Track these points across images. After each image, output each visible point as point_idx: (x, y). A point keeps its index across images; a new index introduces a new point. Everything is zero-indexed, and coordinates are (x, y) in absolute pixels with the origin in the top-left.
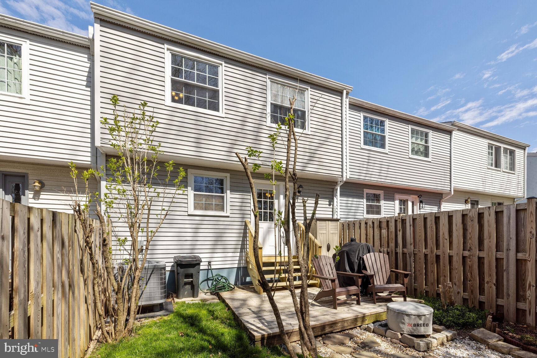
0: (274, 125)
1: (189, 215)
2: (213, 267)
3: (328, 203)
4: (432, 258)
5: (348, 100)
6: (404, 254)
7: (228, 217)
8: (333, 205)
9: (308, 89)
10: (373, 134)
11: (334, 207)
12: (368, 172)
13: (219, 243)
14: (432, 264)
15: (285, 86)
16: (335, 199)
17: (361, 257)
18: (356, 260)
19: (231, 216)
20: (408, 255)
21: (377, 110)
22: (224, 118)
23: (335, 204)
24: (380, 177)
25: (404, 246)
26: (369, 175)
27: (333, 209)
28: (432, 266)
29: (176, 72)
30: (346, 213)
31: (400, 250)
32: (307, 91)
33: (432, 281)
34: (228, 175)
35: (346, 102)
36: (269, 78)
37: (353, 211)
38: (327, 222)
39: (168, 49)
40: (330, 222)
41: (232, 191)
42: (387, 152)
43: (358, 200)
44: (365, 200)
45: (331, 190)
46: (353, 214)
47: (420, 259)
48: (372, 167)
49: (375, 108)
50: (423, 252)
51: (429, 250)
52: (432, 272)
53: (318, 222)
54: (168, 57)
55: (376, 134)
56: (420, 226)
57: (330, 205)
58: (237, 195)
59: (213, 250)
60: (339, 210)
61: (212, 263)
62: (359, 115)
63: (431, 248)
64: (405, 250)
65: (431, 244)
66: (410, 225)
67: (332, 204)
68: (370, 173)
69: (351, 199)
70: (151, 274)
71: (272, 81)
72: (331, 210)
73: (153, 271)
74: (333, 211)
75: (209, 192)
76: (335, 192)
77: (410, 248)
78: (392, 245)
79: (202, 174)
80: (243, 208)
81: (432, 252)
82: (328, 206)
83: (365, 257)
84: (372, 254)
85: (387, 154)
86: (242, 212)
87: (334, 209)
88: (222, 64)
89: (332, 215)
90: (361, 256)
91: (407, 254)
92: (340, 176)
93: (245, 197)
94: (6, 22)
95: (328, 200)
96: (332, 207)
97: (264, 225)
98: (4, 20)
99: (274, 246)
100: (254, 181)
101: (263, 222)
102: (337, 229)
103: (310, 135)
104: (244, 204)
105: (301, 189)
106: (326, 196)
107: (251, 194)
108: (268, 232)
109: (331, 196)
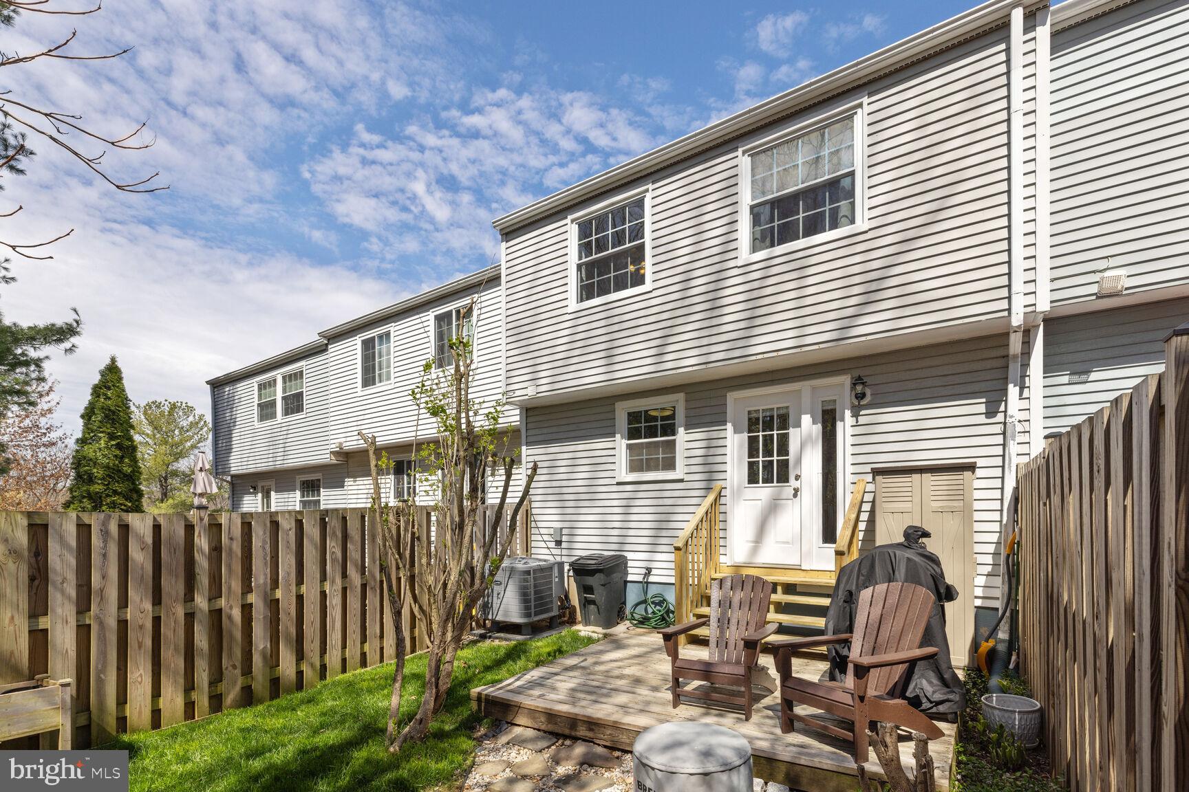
0: (762, 254)
1: (618, 484)
2: (652, 579)
3: (982, 408)
5: (1043, 31)
7: (681, 481)
8: (1005, 412)
9: (860, 106)
11: (1010, 420)
13: (664, 533)
15: (791, 140)
16: (1013, 391)
19: (687, 478)
22: (652, 291)
23: (1013, 405)
27: (1005, 424)
29: (585, 248)
32: (858, 111)
34: (681, 397)
35: (1032, 43)
36: (744, 152)
38: (916, 477)
39: (573, 221)
40: (927, 476)
41: (688, 426)
45: (997, 363)
53: (879, 478)
54: (573, 233)
57: (990, 414)
58: (698, 434)
59: (653, 547)
60: (1037, 424)
61: (654, 572)
67: (1002, 408)
71: (753, 154)
72: (998, 429)
74: (1004, 434)
75: (650, 437)
76: (1012, 367)
79: (638, 406)
80: (711, 460)
82: (982, 419)
83: (865, 594)
86: (707, 468)
87: (1009, 427)
88: (648, 190)
89: (1005, 446)
92: (1006, 314)
93: (715, 435)
94: (461, 286)
95: (984, 400)
96: (1000, 418)
97: (763, 492)
98: (459, 284)
99: (788, 543)
100: (732, 397)
101: (761, 484)
102: (961, 497)
103: (866, 232)
104: (712, 451)
105: (859, 388)
106: (976, 387)
107: (729, 426)
108: (773, 508)
109: (995, 382)
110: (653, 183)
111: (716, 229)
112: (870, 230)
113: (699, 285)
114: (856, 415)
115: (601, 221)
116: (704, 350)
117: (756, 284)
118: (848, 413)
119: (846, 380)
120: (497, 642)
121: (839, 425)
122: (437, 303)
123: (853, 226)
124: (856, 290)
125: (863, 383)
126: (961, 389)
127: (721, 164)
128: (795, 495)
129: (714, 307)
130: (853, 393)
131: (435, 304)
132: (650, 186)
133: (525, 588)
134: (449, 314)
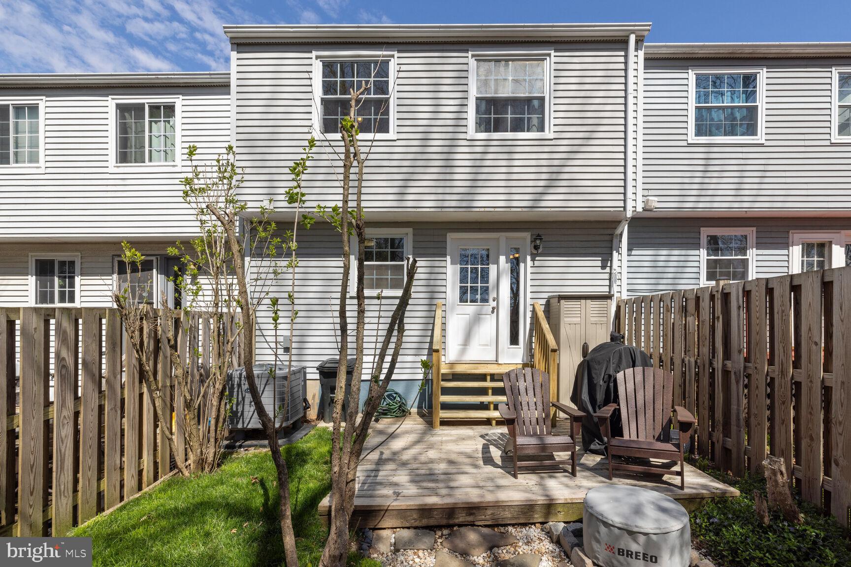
0: (483, 135)
3: (599, 263)
4: (783, 389)
5: (641, 54)
6: (726, 373)
8: (611, 267)
9: (549, 55)
10: (723, 108)
11: (613, 271)
12: (704, 193)
14: (784, 403)
15: (499, 61)
16: (615, 254)
17: (610, 376)
18: (601, 381)
19: (414, 296)
20: (733, 377)
21: (732, 56)
22: (395, 141)
23: (616, 263)
24: (739, 199)
25: (727, 355)
26: (708, 199)
27: (610, 274)
28: (783, 407)
29: (328, 88)
30: (652, 281)
31: (718, 363)
32: (548, 58)
33: (783, 446)
34: (410, 231)
35: (637, 58)
36: (473, 56)
37: (670, 275)
38: (583, 301)
39: (317, 57)
40: (589, 301)
42: (763, 141)
43: (683, 252)
44: (703, 253)
45: (608, 238)
46: (669, 281)
47: (757, 387)
48: (714, 180)
49: (726, 52)
50: (763, 371)
51: (776, 367)
52: (783, 423)
53: (562, 302)
54: (317, 68)
55: (733, 108)
56: (758, 309)
57: (603, 267)
58: (424, 262)
60: (625, 276)
62: (685, 76)
63: (782, 365)
64: (729, 364)
65: (782, 354)
66: (739, 307)
67: (609, 265)
68: (710, 192)
69: (664, 252)
70: (266, 385)
71: (479, 60)
72: (607, 276)
73: (268, 381)
74: (610, 279)
75: (381, 261)
76: (615, 241)
77: (737, 362)
78: (705, 350)
79: (372, 234)
80: (432, 283)
81: (783, 373)
82: (599, 270)
83: (620, 376)
84: (639, 369)
85: (762, 145)
86: (429, 289)
87: (613, 275)
88: (393, 56)
89: (610, 286)
90: (611, 372)
91: (732, 373)
92: (622, 209)
93: (437, 264)
94: (160, 81)
95: (600, 259)
96: (608, 270)
97: (470, 309)
98: (158, 79)
99: (487, 345)
100: (451, 237)
101: (469, 303)
102: (606, 315)
103: (552, 140)
104: (433, 276)
105: (538, 242)
106: (597, 250)
107: (448, 258)
108: (476, 319)
109: (606, 249)
110: (399, 51)
111: (450, 107)
112: (555, 139)
113: (436, 145)
114: (533, 260)
115: (347, 67)
116: (440, 197)
117: (478, 156)
118: (529, 258)
119: (527, 236)
120: (252, 451)
121: (522, 265)
122: (121, 91)
123: (543, 133)
124: (544, 176)
125: (540, 239)
126: (590, 251)
127: (455, 58)
128: (493, 312)
129: (448, 166)
130: (533, 244)
131: (117, 91)
132: (396, 54)
133: (282, 393)
134: (140, 108)
